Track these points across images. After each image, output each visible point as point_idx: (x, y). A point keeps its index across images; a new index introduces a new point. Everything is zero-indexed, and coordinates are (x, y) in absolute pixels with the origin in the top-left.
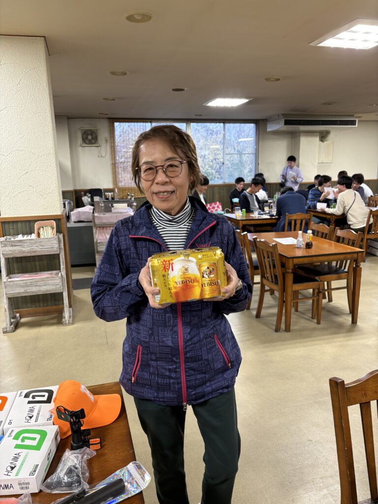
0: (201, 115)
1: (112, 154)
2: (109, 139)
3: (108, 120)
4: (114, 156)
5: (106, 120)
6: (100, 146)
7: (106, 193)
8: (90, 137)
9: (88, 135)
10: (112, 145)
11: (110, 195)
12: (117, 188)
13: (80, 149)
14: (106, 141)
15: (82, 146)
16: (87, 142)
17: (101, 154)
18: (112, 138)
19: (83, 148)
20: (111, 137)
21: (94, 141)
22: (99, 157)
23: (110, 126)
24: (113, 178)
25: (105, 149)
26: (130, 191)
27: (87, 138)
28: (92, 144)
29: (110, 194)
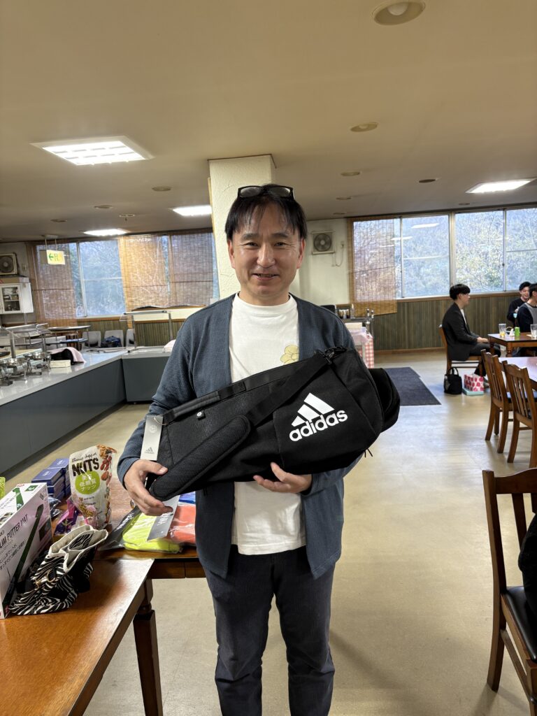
0: (467, 204)
1: (349, 262)
2: (345, 243)
3: (345, 219)
4: (351, 264)
5: (342, 220)
6: (334, 252)
7: (341, 311)
8: (323, 243)
9: (320, 240)
10: (350, 249)
11: (345, 313)
12: (354, 304)
13: (311, 258)
14: (343, 245)
15: (312, 254)
16: (320, 249)
17: (336, 262)
18: (350, 242)
19: (314, 256)
20: (348, 240)
21: (327, 247)
22: (333, 266)
23: (348, 227)
24: (350, 292)
25: (341, 256)
26: (371, 307)
27: (319, 244)
28: (326, 250)
29: (344, 311)
